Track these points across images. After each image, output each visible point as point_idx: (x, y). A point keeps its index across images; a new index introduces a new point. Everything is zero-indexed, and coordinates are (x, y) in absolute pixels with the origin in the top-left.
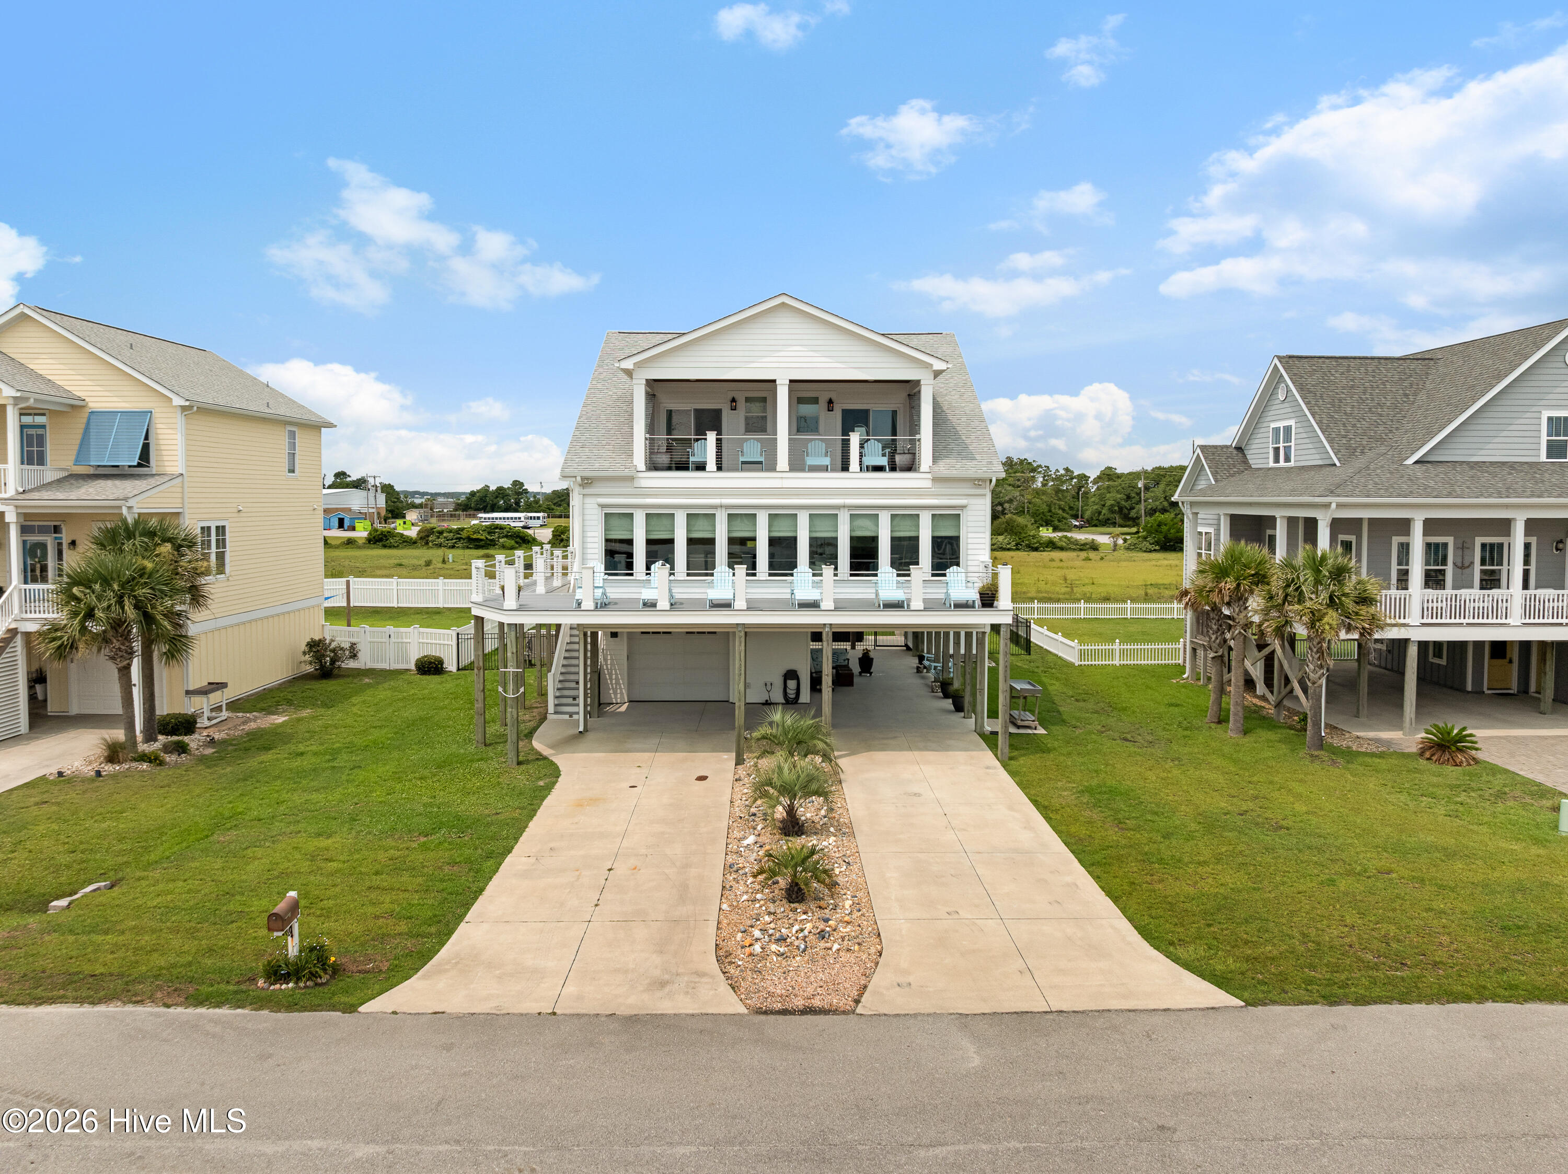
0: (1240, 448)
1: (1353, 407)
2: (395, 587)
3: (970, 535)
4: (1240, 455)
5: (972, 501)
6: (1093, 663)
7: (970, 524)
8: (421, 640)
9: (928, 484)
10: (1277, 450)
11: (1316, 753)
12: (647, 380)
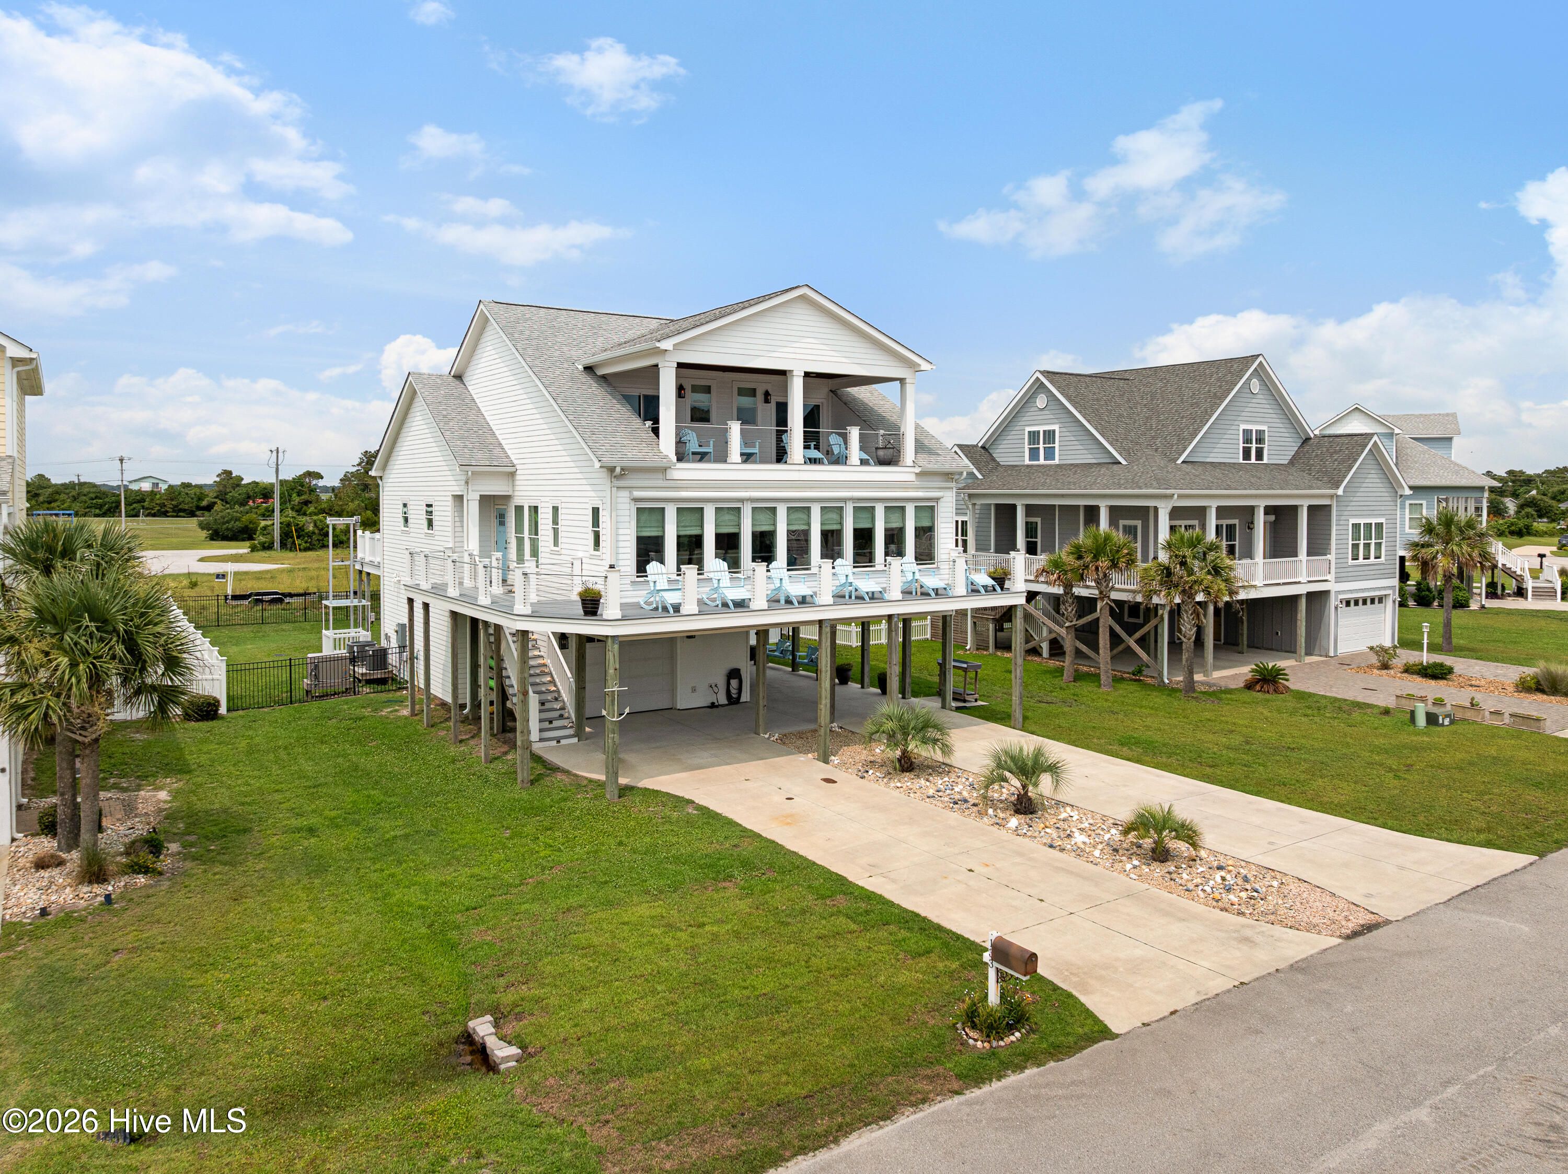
0: (985, 448)
3: (942, 525)
4: (987, 454)
5: (945, 494)
7: (941, 514)
9: (912, 477)
10: (1034, 451)
12: (678, 363)
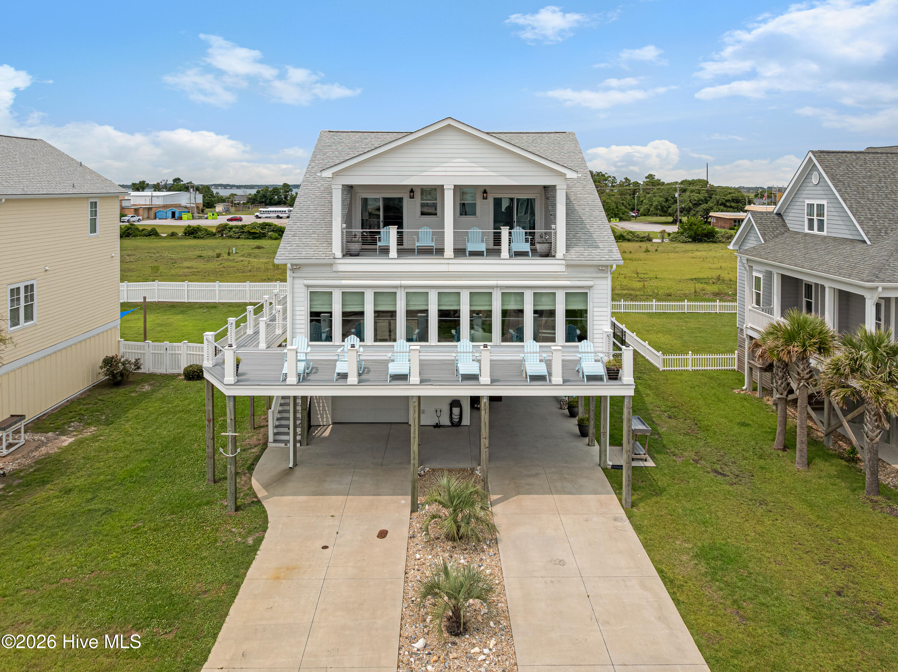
0: (780, 214)
1: (873, 194)
2: (186, 288)
3: (595, 309)
4: (780, 220)
5: (597, 282)
6: (673, 368)
7: (595, 300)
8: (189, 352)
9: (563, 268)
10: (811, 221)
11: (875, 498)
12: (343, 185)
